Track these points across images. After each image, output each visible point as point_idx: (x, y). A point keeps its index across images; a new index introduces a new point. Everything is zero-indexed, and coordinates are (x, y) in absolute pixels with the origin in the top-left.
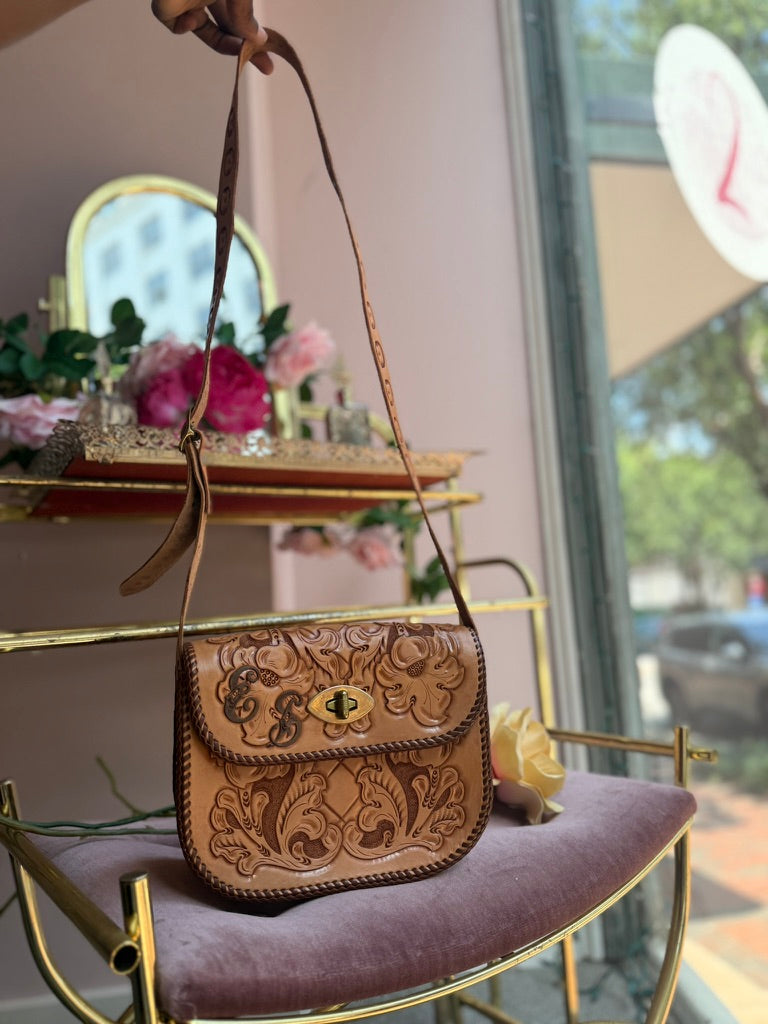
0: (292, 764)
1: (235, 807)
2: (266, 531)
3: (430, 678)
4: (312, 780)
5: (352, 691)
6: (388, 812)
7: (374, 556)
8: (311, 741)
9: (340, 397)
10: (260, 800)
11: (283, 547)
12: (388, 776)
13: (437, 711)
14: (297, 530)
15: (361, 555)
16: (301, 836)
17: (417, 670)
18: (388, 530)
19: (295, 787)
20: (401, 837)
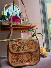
0: (19, 54)
1: (13, 58)
4: (21, 55)
5: (25, 46)
6: (29, 58)
8: (21, 51)
10: (16, 57)
12: (29, 55)
13: (34, 49)
14: (23, 31)
15: (28, 33)
16: (20, 61)
17: (32, 44)
18: (30, 31)
19: (20, 56)
20: (31, 61)
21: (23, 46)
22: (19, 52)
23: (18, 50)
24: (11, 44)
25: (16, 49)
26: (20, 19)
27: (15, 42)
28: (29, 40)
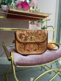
1: (21, 47)
2: (28, 22)
3: (41, 36)
4: (29, 45)
5: (33, 37)
6: (36, 48)
7: (38, 25)
8: (28, 41)
9: (37, 8)
11: (30, 24)
12: (36, 45)
13: (42, 39)
14: (31, 22)
19: (27, 45)
20: (37, 50)
21: (30, 37)
22: (26, 42)
23: (26, 39)
24: (18, 33)
25: (24, 39)
26: (30, 5)
27: (23, 31)
28: (37, 31)
